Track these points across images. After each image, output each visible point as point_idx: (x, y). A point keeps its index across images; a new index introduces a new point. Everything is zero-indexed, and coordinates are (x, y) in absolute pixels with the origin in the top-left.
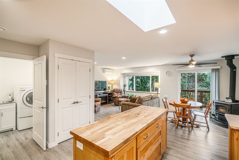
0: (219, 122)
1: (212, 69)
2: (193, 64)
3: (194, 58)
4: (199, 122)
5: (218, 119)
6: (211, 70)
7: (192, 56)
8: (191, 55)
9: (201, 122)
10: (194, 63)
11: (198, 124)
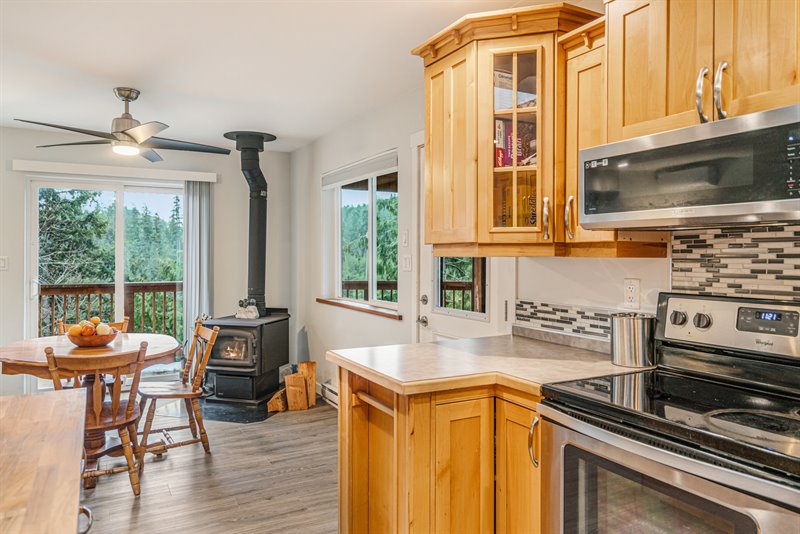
0: (222, 408)
1: (189, 182)
2: (133, 139)
3: (135, 108)
4: (161, 431)
5: (214, 398)
6: (182, 185)
7: (128, 95)
8: (125, 89)
9: (168, 430)
10: (141, 133)
11: (163, 443)
